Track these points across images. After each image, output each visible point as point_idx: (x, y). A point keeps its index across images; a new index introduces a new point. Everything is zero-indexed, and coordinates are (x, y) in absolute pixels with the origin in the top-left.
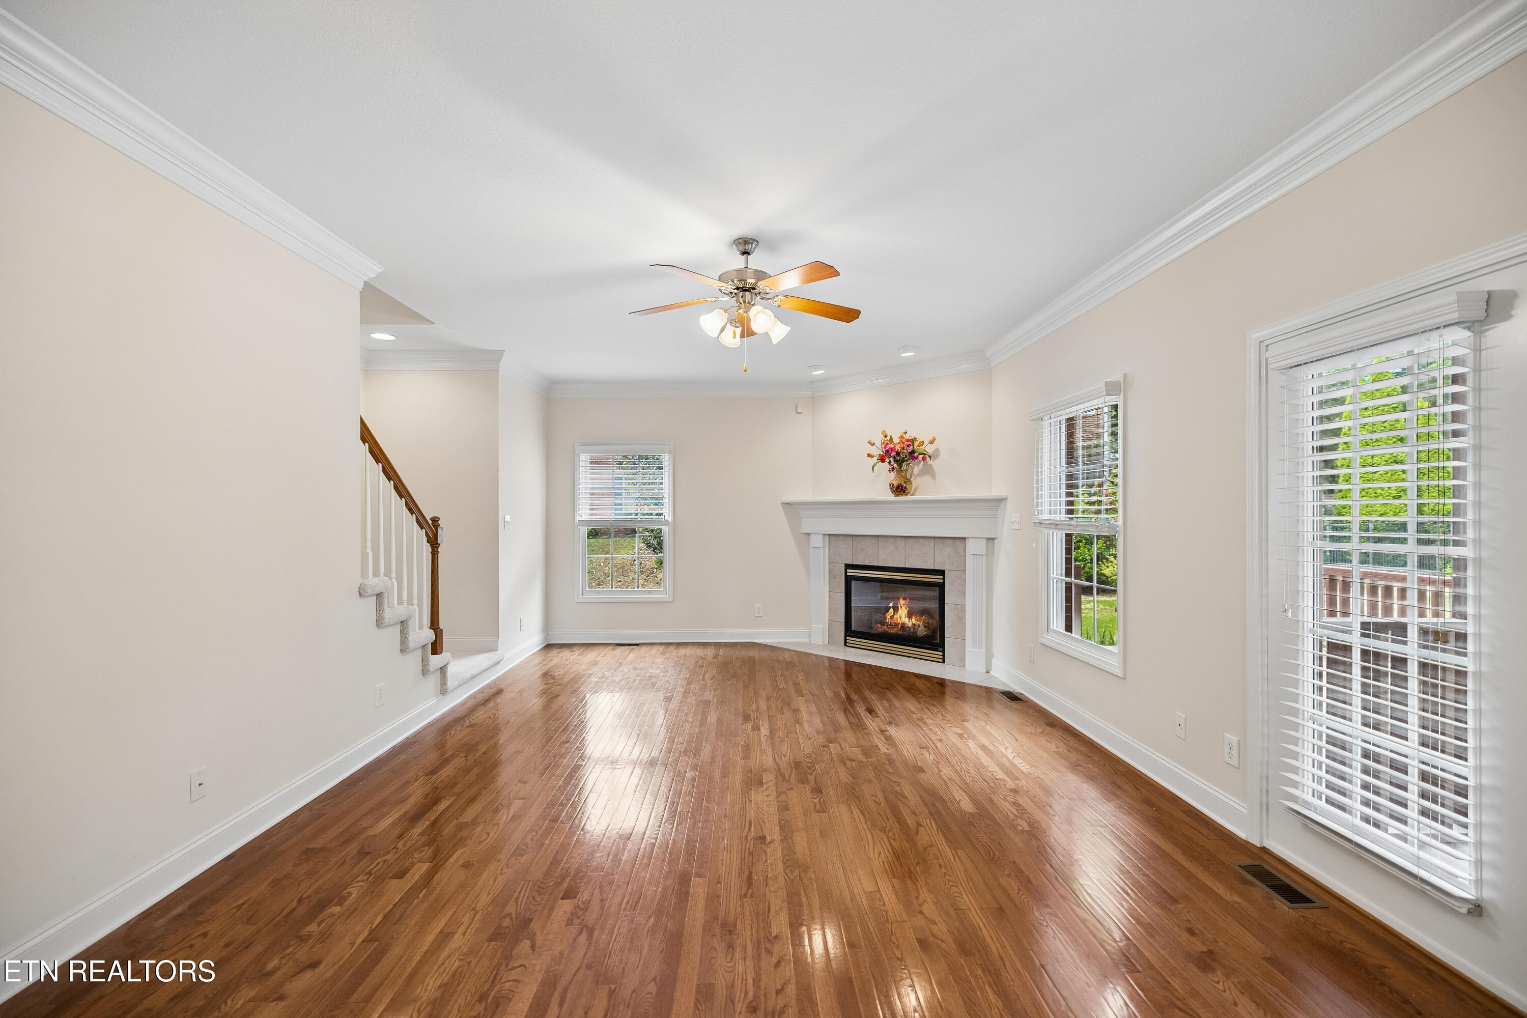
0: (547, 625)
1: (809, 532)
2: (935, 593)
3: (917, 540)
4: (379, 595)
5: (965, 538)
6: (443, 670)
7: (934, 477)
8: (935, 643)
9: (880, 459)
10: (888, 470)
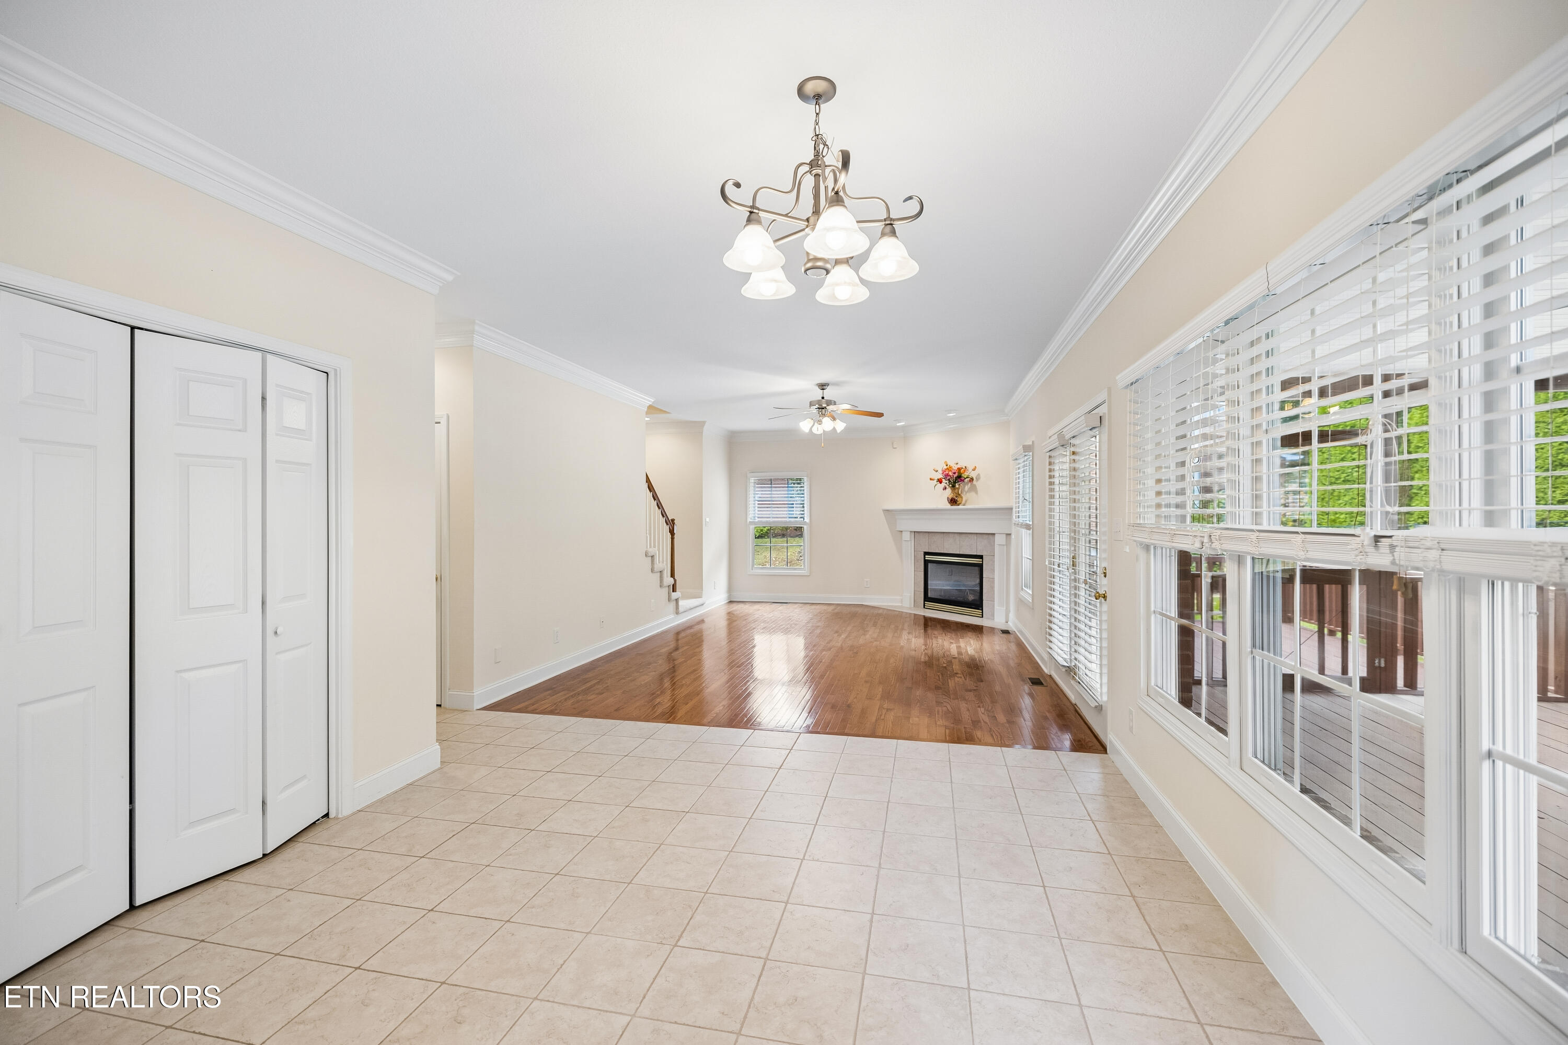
0: (730, 591)
1: (901, 530)
2: (978, 569)
3: (966, 535)
4: (652, 557)
5: (994, 534)
6: (677, 600)
7: (977, 492)
8: (977, 604)
9: (940, 481)
10: (945, 488)
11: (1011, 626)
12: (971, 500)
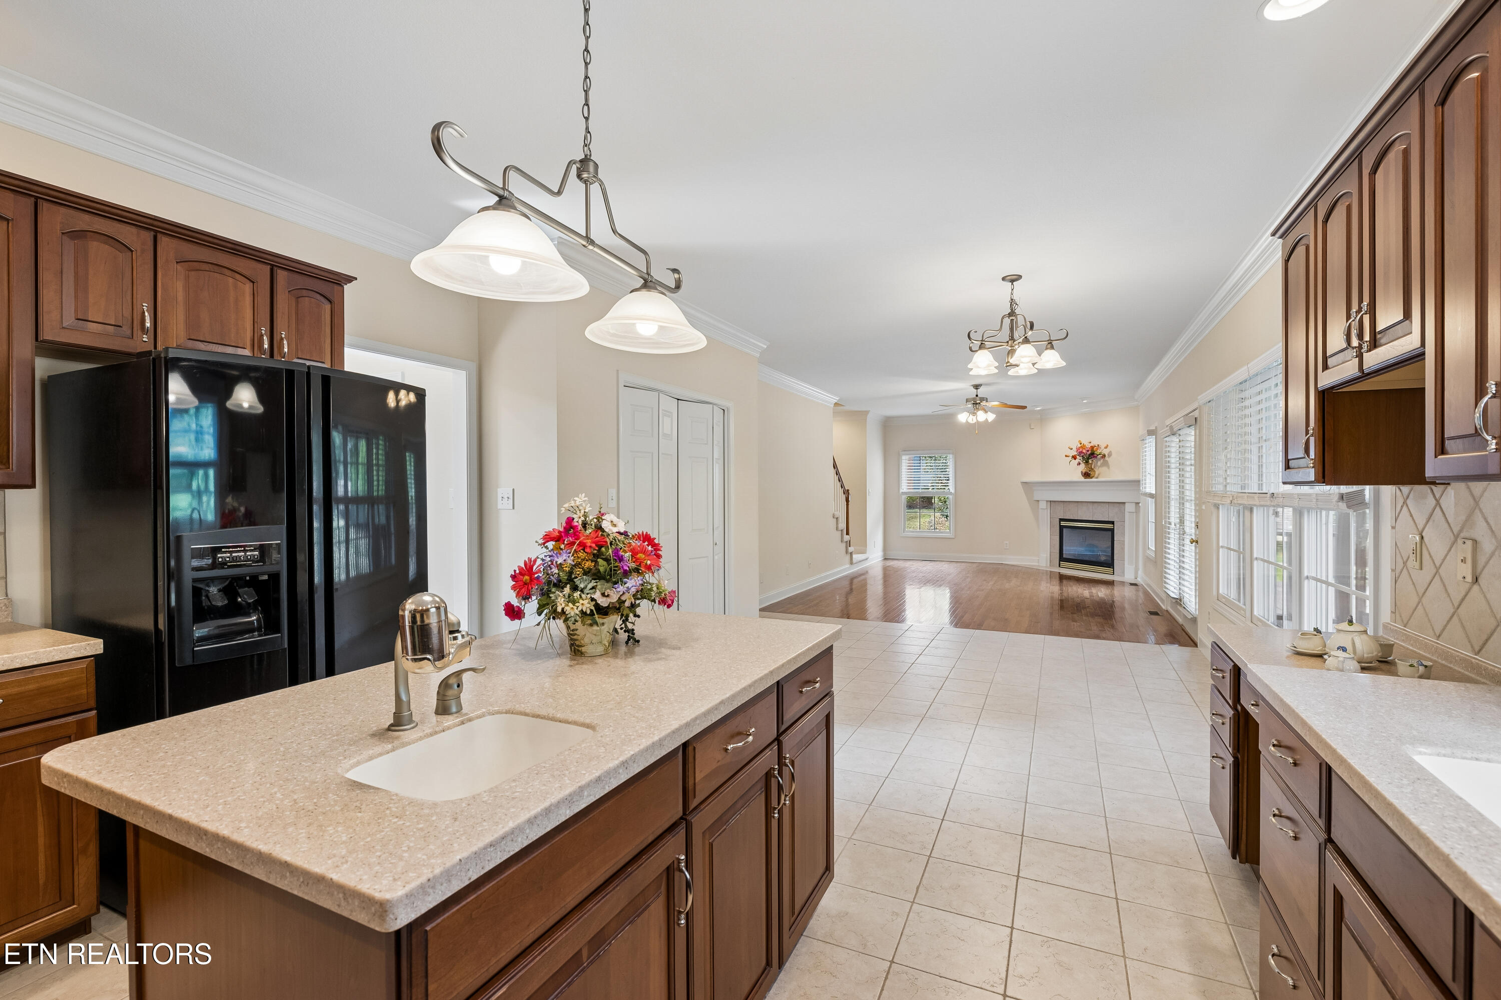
0: (885, 549)
1: (1038, 500)
2: (1110, 533)
3: (1099, 504)
4: (837, 518)
5: (1124, 503)
6: (851, 553)
7: (1109, 468)
8: (1109, 564)
9: (1074, 457)
10: (1079, 464)
11: (1140, 581)
12: (1103, 474)
